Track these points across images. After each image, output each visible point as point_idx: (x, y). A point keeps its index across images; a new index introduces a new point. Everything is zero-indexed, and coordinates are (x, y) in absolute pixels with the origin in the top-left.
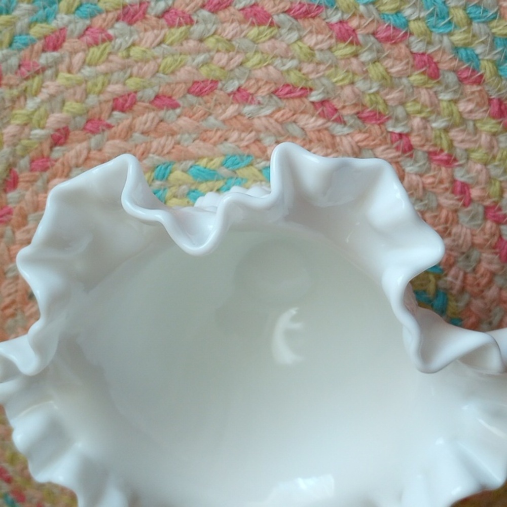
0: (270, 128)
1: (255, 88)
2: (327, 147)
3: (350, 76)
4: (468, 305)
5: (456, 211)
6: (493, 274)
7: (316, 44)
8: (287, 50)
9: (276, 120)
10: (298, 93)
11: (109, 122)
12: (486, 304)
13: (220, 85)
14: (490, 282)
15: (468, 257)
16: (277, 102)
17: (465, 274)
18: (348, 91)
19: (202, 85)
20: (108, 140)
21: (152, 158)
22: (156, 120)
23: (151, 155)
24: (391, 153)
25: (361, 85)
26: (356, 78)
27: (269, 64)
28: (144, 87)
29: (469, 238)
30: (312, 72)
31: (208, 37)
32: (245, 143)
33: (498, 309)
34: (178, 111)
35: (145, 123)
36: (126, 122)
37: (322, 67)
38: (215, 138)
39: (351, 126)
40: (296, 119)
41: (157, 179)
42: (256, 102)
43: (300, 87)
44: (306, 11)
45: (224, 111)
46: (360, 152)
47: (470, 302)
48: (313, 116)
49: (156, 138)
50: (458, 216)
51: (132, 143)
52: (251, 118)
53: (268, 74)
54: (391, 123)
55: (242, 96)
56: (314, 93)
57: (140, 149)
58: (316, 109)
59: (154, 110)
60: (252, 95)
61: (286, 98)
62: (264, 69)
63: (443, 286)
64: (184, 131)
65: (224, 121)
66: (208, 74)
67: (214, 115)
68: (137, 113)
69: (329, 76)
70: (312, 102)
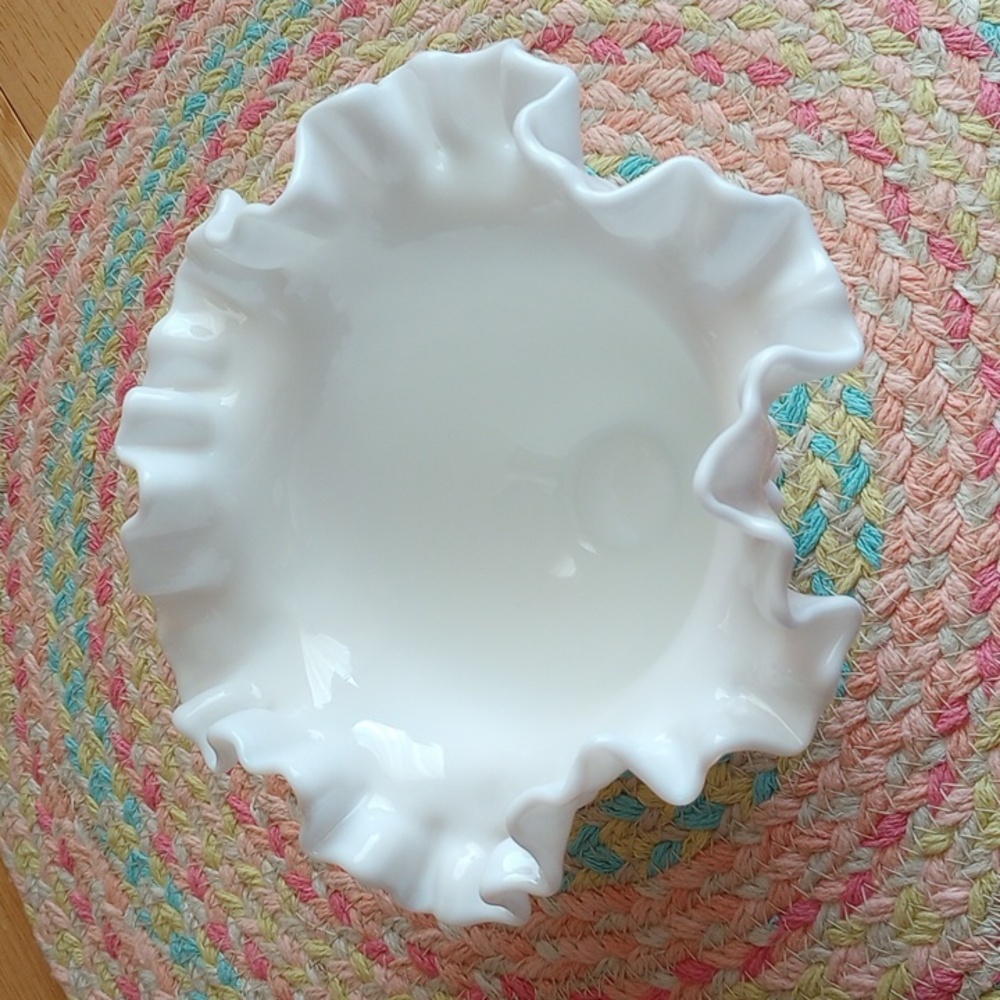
0: (807, 183)
1: (830, 112)
2: (858, 263)
3: (960, 169)
4: (879, 647)
5: (961, 476)
6: (945, 620)
7: (947, 97)
8: (905, 82)
9: (823, 178)
10: (877, 153)
11: (625, 52)
12: (904, 664)
13: (790, 82)
14: (932, 629)
15: (928, 565)
16: (842, 150)
17: (907, 592)
18: (943, 186)
19: (770, 68)
20: (604, 78)
21: (637, 137)
22: (680, 85)
23: (638, 134)
24: (933, 322)
25: (964, 193)
26: (965, 178)
27: (869, 89)
28: (700, 28)
29: (950, 532)
30: (915, 133)
31: (824, 8)
33: (916, 686)
34: (715, 89)
35: (664, 82)
36: (644, 66)
37: (933, 134)
38: (731, 158)
39: (910, 249)
40: (849, 192)
41: (620, 173)
42: (816, 135)
43: (885, 145)
44: (967, 43)
45: (770, 123)
46: (896, 297)
47: (884, 645)
48: (872, 201)
49: (661, 112)
50: (959, 488)
51: (629, 101)
52: (795, 156)
53: (859, 103)
54: (965, 275)
55: (806, 114)
56: (897, 166)
57: (632, 115)
58: (883, 191)
59: (688, 69)
60: (820, 121)
61: (857, 152)
62: (859, 91)
63: (862, 591)
64: (702, 123)
65: (759, 138)
66: (787, 57)
67: (753, 123)
68: (666, 61)
69: (932, 153)
70: (885, 178)
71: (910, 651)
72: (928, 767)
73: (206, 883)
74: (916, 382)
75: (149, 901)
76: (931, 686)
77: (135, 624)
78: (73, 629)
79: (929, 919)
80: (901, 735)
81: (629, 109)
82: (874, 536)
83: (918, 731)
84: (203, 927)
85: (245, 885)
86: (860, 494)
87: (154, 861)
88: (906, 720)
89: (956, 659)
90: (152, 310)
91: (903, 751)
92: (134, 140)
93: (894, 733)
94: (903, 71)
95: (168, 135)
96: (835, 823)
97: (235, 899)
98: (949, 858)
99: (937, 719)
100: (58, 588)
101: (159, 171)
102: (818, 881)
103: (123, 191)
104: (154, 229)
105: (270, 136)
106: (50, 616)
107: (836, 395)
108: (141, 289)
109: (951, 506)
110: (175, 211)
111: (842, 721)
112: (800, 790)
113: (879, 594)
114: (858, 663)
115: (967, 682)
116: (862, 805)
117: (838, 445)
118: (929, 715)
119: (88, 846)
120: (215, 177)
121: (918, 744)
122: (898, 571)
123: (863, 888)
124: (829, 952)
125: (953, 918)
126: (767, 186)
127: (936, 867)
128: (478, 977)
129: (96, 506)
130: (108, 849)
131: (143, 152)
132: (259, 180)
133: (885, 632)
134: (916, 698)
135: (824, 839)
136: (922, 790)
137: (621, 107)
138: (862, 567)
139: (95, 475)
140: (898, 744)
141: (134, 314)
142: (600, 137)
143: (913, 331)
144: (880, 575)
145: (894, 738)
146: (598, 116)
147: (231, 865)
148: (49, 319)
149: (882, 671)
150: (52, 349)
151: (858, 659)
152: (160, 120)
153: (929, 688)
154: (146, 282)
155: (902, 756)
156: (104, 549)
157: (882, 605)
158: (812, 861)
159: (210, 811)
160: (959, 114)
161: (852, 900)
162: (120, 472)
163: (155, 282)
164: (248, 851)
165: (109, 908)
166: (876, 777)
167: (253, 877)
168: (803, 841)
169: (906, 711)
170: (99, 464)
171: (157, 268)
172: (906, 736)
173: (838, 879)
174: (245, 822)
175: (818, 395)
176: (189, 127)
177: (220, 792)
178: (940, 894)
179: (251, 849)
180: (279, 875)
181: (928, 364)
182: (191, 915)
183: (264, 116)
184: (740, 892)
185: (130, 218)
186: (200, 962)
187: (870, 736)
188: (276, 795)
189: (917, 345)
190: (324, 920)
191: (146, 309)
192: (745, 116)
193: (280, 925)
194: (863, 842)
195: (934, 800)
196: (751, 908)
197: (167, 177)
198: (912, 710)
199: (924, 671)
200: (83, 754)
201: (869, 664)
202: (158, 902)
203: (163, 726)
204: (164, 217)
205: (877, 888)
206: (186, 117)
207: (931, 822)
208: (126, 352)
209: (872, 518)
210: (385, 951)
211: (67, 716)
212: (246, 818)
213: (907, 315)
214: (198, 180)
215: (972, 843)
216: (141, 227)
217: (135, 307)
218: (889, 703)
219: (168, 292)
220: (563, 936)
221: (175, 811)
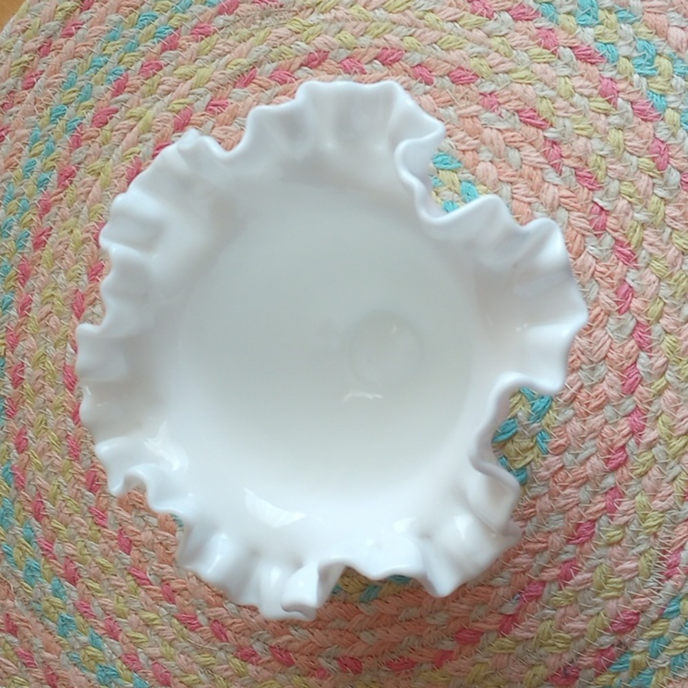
0: (495, 143)
1: (506, 98)
2: (532, 189)
3: (592, 130)
4: (567, 422)
5: (608, 314)
6: (607, 401)
7: (580, 87)
8: (553, 79)
9: (504, 139)
10: (538, 122)
11: (365, 67)
12: (584, 430)
13: (479, 81)
14: (600, 407)
15: (593, 369)
16: (515, 122)
17: (581, 387)
18: (582, 141)
19: (464, 73)
22: (405, 86)
24: (584, 223)
25: (596, 144)
26: (596, 135)
27: (530, 84)
28: (416, 50)
29: (605, 348)
30: (562, 109)
31: (496, 36)
32: (464, 147)
33: (593, 443)
34: (428, 87)
36: (379, 75)
37: (573, 110)
39: (564, 179)
40: (522, 147)
42: (499, 113)
43: (544, 117)
44: (590, 55)
45: (467, 107)
46: (557, 208)
47: (570, 420)
48: (538, 151)
50: (608, 320)
52: (485, 126)
53: (525, 92)
54: (600, 193)
55: (490, 101)
56: (552, 129)
58: (544, 145)
59: (409, 76)
60: (499, 104)
61: (526, 123)
62: (524, 85)
65: (461, 116)
66: (475, 66)
67: (455, 107)
68: (394, 71)
69: (574, 120)
70: (545, 137)
71: (587, 422)
72: (605, 491)
73: (119, 628)
74: (575, 259)
75: (77, 646)
76: (602, 441)
77: (48, 463)
79: (615, 583)
80: (587, 474)
83: (597, 470)
85: (148, 626)
87: (78, 619)
88: (588, 464)
89: (616, 424)
90: (40, 252)
91: (588, 483)
92: (14, 138)
93: (582, 473)
94: (551, 73)
95: (40, 134)
96: (550, 532)
97: (141, 636)
98: (624, 544)
99: (607, 461)
101: (35, 159)
102: (543, 569)
103: (9, 173)
104: (35, 197)
105: (117, 131)
108: (29, 238)
109: (604, 332)
110: (50, 184)
111: (548, 469)
112: (525, 515)
113: (564, 390)
114: (555, 433)
115: (625, 436)
116: (566, 520)
118: (603, 460)
119: (27, 616)
120: (79, 160)
121: (597, 478)
122: (574, 375)
123: (571, 571)
124: (554, 612)
125: (630, 580)
126: (466, 146)
127: (616, 551)
128: (322, 662)
129: (10, 386)
130: (42, 615)
131: (22, 147)
132: (111, 160)
133: (570, 412)
134: (593, 450)
135: (543, 543)
136: (603, 505)
139: (7, 366)
140: (585, 480)
141: (26, 255)
143: (570, 228)
145: (582, 476)
147: (136, 614)
149: (570, 437)
151: (555, 430)
152: (33, 125)
153: (601, 443)
154: (33, 233)
155: (588, 486)
156: (19, 414)
157: (568, 396)
158: (537, 557)
159: (116, 580)
160: (589, 97)
161: (565, 578)
162: (26, 361)
163: (40, 233)
164: (148, 603)
165: (48, 655)
166: (573, 501)
167: (154, 619)
168: (531, 546)
169: (588, 459)
170: (9, 357)
171: (40, 223)
172: (590, 474)
173: (555, 566)
174: (144, 584)
176: (55, 128)
177: (123, 567)
178: (620, 567)
179: (150, 601)
180: (173, 616)
181: (582, 248)
182: (110, 651)
183: (111, 118)
184: (493, 583)
185: (17, 191)
186: (120, 681)
187: (567, 476)
188: (166, 564)
189: (574, 237)
190: (208, 641)
191: (35, 251)
192: (450, 103)
193: (176, 649)
194: (568, 541)
195: (610, 510)
196: (501, 591)
197: (42, 161)
198: (592, 458)
199: (597, 433)
200: (16, 554)
201: (561, 433)
202: (84, 646)
203: (75, 528)
204: (42, 189)
205: (580, 568)
206: (52, 122)
207: (610, 523)
208: (22, 281)
210: (254, 654)
212: (144, 581)
213: (566, 219)
214: (65, 163)
215: (637, 533)
216: (25, 197)
217: (26, 250)
218: (576, 455)
219: (51, 239)
220: (378, 626)
221: (91, 584)
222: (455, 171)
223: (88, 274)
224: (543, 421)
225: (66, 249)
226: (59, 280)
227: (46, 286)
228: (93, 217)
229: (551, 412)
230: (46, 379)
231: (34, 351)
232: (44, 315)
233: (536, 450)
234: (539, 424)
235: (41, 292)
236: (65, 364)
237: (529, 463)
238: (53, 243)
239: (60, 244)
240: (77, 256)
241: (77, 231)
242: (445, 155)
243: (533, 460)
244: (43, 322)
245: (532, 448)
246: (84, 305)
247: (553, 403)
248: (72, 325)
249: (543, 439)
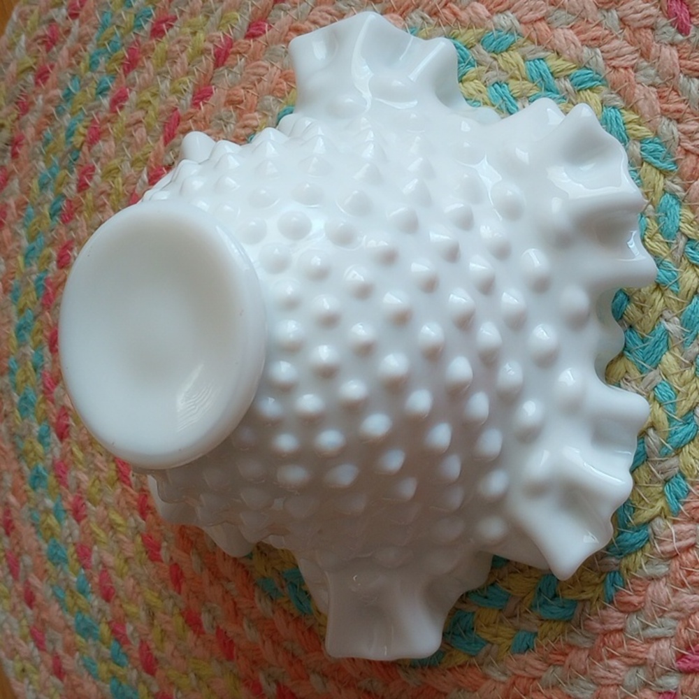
4: (653, 579)
12: (669, 602)
17: (693, 546)
21: (596, 53)
22: (650, 21)
23: (598, 51)
32: (689, 146)
33: (673, 623)
34: (680, 37)
35: (637, 12)
38: (672, 107)
41: (571, 81)
47: (658, 579)
49: (624, 39)
51: (599, 17)
57: (598, 32)
59: (661, 9)
63: (656, 528)
64: (657, 64)
71: (678, 594)
72: (660, 690)
73: (84, 513)
75: (41, 508)
76: (685, 629)
78: (34, 277)
80: (647, 656)
81: (597, 25)
82: (682, 489)
83: (662, 660)
84: (74, 544)
85: (112, 528)
86: (682, 448)
87: (51, 479)
88: (655, 646)
90: (154, 41)
91: (644, 667)
93: (641, 652)
97: (103, 535)
99: (680, 657)
100: (32, 239)
106: (20, 259)
107: (692, 356)
108: (151, 20)
111: (603, 623)
112: (550, 658)
113: (668, 538)
114: (631, 583)
117: (677, 400)
118: (675, 651)
119: (7, 447)
121: (658, 670)
122: (691, 526)
126: (694, 146)
128: (262, 678)
129: (74, 187)
130: (21, 455)
133: (663, 569)
134: (670, 633)
137: (590, 20)
138: (662, 508)
139: (78, 162)
140: (641, 662)
141: (140, 39)
142: (563, 40)
144: (675, 522)
145: (640, 655)
146: (569, 20)
147: (106, 508)
148: (74, 15)
149: (649, 598)
150: (70, 41)
151: (633, 580)
153: (683, 630)
154: (156, 15)
155: (641, 671)
156: (72, 224)
157: (668, 548)
159: (101, 462)
162: (98, 167)
163: (162, 19)
164: (121, 504)
165: (12, 499)
166: (615, 679)
167: (120, 525)
169: (658, 639)
170: (84, 154)
171: (167, 7)
172: (651, 660)
174: (124, 482)
175: (676, 349)
179: (123, 503)
180: (138, 532)
182: (68, 531)
186: (66, 568)
187: (621, 645)
190: (162, 580)
191: (151, 39)
193: (130, 569)
198: (663, 641)
199: (683, 615)
200: (19, 377)
201: (640, 589)
202: (47, 511)
208: (126, 69)
209: (686, 473)
210: (199, 624)
211: (14, 342)
212: (125, 479)
217: (142, 33)
218: (645, 627)
219: (171, 31)
220: (334, 678)
221: (75, 449)
222: (665, 173)
223: (194, 96)
224: (624, 562)
225: (182, 52)
226: (162, 87)
227: (145, 87)
228: (223, 25)
229: (639, 554)
230: (111, 198)
231: (109, 158)
232: (132, 121)
233: (599, 591)
234: (618, 562)
235: (141, 92)
236: (134, 190)
237: (584, 601)
238: (171, 38)
239: (179, 42)
240: (190, 67)
241: (201, 36)
242: (660, 144)
243: (589, 600)
244: (129, 129)
245: (596, 585)
246: (176, 132)
247: (648, 546)
248: (156, 148)
249: (613, 583)
